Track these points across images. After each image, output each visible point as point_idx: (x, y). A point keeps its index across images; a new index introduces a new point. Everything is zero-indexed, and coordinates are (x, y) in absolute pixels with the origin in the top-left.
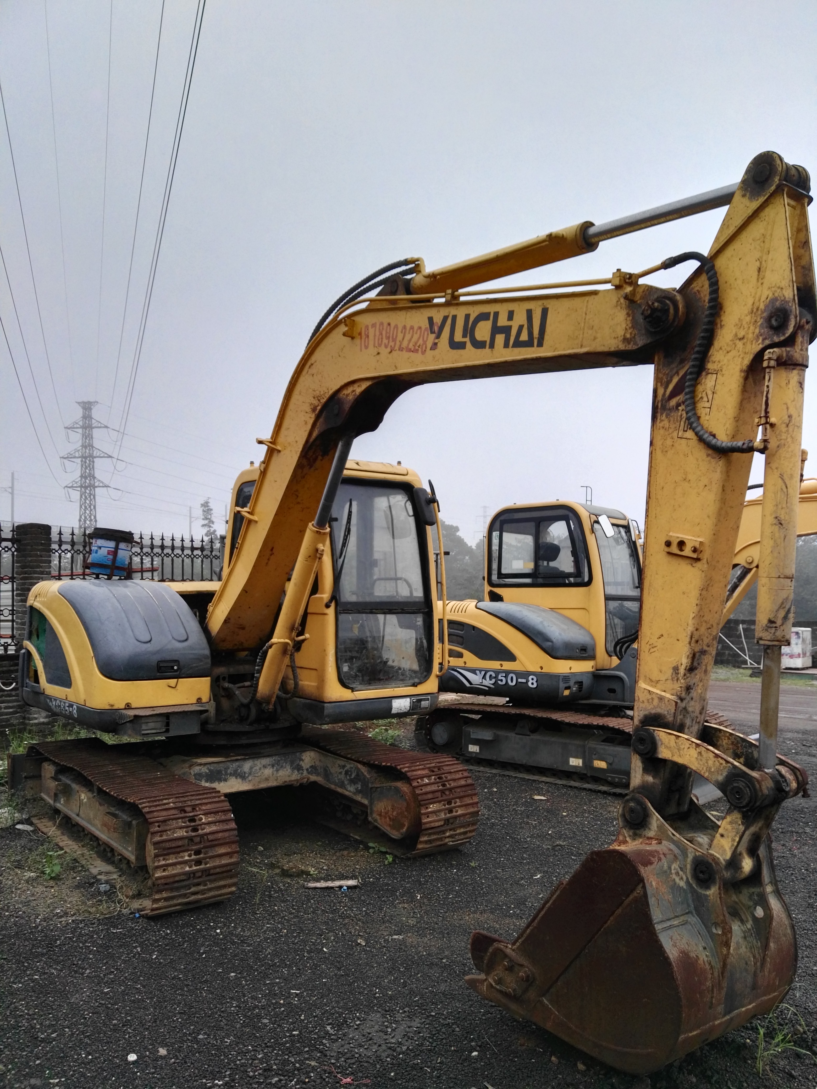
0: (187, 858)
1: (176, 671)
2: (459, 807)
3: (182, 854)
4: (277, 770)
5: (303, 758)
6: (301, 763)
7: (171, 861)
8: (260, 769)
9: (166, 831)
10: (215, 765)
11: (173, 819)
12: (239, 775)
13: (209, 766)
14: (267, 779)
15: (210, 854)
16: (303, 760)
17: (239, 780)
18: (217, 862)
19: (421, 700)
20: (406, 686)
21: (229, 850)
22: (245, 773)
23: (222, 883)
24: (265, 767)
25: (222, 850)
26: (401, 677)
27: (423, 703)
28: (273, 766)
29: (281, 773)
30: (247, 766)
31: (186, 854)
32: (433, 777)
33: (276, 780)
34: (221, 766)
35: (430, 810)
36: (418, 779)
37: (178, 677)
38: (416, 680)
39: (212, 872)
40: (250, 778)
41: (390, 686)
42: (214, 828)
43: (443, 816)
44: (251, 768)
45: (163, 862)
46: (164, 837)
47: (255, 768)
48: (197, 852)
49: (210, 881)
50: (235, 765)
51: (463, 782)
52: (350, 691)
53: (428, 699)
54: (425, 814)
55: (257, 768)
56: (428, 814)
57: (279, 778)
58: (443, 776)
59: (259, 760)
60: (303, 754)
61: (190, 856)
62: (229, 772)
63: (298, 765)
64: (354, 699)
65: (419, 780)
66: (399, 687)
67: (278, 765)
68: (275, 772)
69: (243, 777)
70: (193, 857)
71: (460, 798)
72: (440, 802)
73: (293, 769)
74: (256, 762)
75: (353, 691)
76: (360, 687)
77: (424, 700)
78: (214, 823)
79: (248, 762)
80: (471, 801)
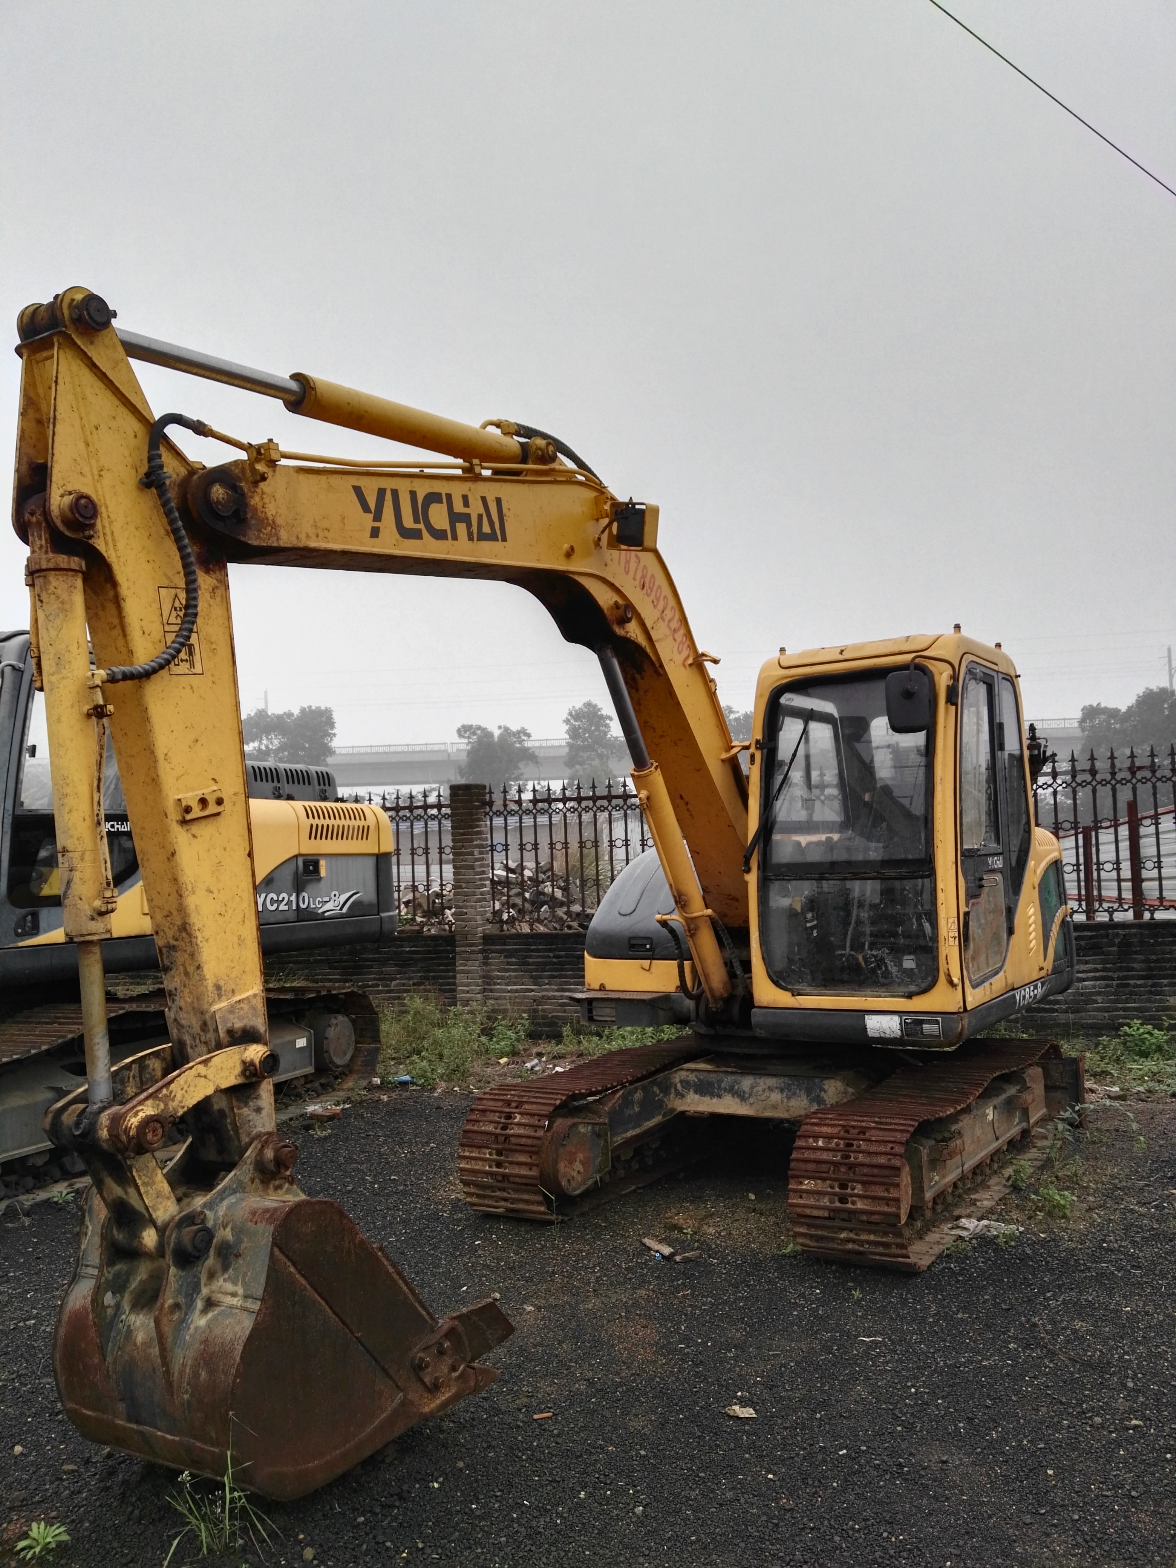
0: (488, 1156)
1: (648, 950)
2: (857, 1196)
3: (484, 1150)
4: (789, 1098)
5: (826, 1087)
6: (823, 1094)
7: (474, 1155)
8: (764, 1090)
9: (478, 1121)
10: (705, 1074)
11: (491, 1111)
12: (736, 1093)
13: (697, 1074)
14: (774, 1107)
15: (510, 1159)
16: (825, 1091)
17: (737, 1100)
18: (516, 1170)
19: (922, 1022)
20: (894, 996)
21: (529, 1160)
22: (744, 1092)
23: (526, 1197)
24: (770, 1089)
25: (522, 1158)
26: (882, 980)
27: (925, 1026)
28: (782, 1091)
29: (793, 1102)
30: (746, 1083)
31: (488, 1151)
32: (836, 1140)
33: (788, 1111)
34: (713, 1077)
35: (804, 1187)
36: (810, 1137)
37: (652, 958)
38: (913, 988)
39: (512, 1179)
40: (751, 1100)
41: (864, 993)
42: (521, 1131)
43: (825, 1201)
44: (752, 1088)
45: (467, 1154)
46: (475, 1128)
47: (757, 1088)
48: (499, 1153)
49: (513, 1190)
50: (730, 1078)
51: (882, 1160)
52: (789, 994)
53: (937, 1022)
54: (795, 1191)
55: (760, 1089)
56: (801, 1193)
57: (792, 1110)
58: (855, 1143)
59: (763, 1079)
60: (825, 1082)
61: (490, 1154)
62: (723, 1086)
63: (819, 1096)
64: (797, 1006)
65: (811, 1140)
66: (880, 996)
67: (789, 1091)
68: (785, 1100)
69: (742, 1097)
70: (495, 1157)
71: (863, 1183)
72: (824, 1179)
73: (812, 1101)
74: (758, 1080)
75: (793, 995)
76: (808, 990)
77: (929, 1022)
78: (524, 1125)
79: (748, 1078)
80: (886, 1194)
